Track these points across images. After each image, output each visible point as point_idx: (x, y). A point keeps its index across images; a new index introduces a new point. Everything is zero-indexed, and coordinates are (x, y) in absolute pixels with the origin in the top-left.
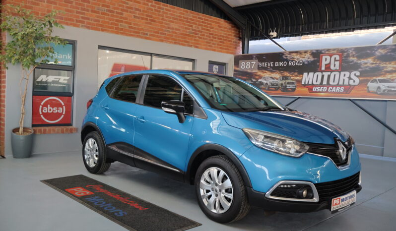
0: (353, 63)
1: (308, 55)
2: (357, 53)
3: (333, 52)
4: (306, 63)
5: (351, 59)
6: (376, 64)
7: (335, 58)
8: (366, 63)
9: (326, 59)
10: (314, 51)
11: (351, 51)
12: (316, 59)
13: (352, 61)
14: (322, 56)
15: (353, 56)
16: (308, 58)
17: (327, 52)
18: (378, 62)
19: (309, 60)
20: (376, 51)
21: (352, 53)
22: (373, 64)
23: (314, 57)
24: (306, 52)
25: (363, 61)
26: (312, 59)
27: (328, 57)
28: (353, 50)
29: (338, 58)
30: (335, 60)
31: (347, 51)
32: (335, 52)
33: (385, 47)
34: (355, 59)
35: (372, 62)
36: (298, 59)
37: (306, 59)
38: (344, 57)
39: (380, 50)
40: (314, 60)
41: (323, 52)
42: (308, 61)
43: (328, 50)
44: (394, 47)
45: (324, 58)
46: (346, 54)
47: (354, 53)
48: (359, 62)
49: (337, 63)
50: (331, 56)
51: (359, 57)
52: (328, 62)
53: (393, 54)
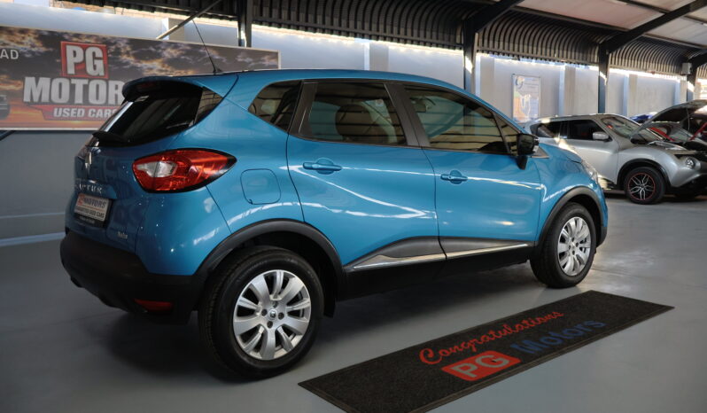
0: (128, 67)
1: (29, 39)
2: (133, 49)
3: (88, 41)
4: (28, 56)
5: (124, 58)
6: (166, 71)
7: (94, 54)
8: (151, 69)
9: (75, 53)
10: (46, 33)
11: (122, 45)
12: (51, 49)
13: (127, 63)
14: (65, 46)
15: (128, 53)
16: (33, 46)
17: (75, 39)
18: (169, 69)
19: (34, 50)
20: (164, 49)
21: (124, 47)
22: (161, 71)
23: (45, 45)
24: (23, 31)
25: (144, 64)
26: (43, 49)
27: (79, 51)
28: (127, 43)
29: (99, 53)
30: (95, 58)
31: (115, 43)
32: (92, 41)
33: (175, 46)
34: (131, 59)
35: (160, 67)
36: (4, 44)
37: (28, 47)
38: (111, 53)
39: (169, 50)
40: (46, 52)
41: (67, 37)
42: (33, 53)
43: (77, 35)
44: (188, 48)
45: (70, 49)
46: (114, 47)
47: (128, 49)
48: (139, 65)
49: (100, 64)
50: (85, 48)
51: (139, 57)
52: (79, 59)
53: (188, 58)
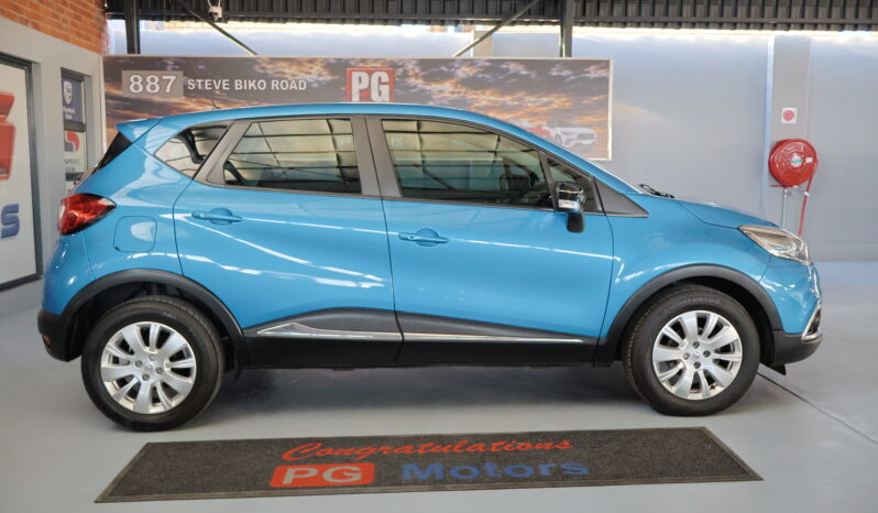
0: (415, 90)
1: (317, 68)
2: (423, 70)
3: (374, 65)
4: (315, 85)
5: (412, 81)
6: (459, 93)
7: (380, 78)
8: (441, 91)
9: (360, 78)
10: (333, 61)
11: (411, 66)
12: (337, 77)
13: (415, 87)
14: (351, 72)
15: (416, 76)
16: (320, 75)
17: (361, 65)
18: (463, 90)
19: (321, 79)
20: (458, 68)
21: (413, 69)
22: (453, 93)
23: (333, 73)
24: (312, 61)
25: (434, 87)
26: (329, 78)
27: (365, 76)
28: (417, 65)
29: (385, 78)
30: (380, 83)
31: (403, 66)
32: (378, 65)
33: (471, 63)
34: (420, 83)
35: (451, 89)
36: (294, 75)
37: (316, 77)
38: (399, 77)
39: (464, 68)
40: (332, 81)
41: (352, 63)
42: (320, 82)
43: (363, 61)
44: (487, 64)
45: (355, 76)
46: (401, 70)
47: (417, 70)
48: (428, 88)
49: (385, 89)
50: (370, 73)
51: (429, 79)
52: (364, 85)
53: (486, 76)
